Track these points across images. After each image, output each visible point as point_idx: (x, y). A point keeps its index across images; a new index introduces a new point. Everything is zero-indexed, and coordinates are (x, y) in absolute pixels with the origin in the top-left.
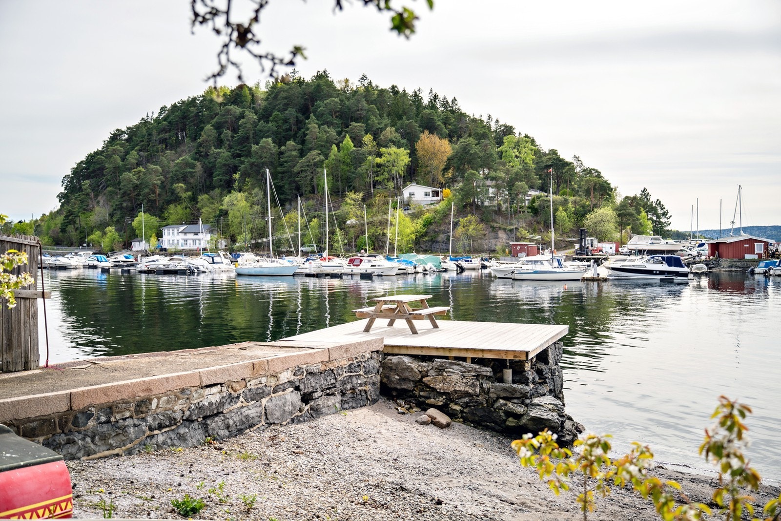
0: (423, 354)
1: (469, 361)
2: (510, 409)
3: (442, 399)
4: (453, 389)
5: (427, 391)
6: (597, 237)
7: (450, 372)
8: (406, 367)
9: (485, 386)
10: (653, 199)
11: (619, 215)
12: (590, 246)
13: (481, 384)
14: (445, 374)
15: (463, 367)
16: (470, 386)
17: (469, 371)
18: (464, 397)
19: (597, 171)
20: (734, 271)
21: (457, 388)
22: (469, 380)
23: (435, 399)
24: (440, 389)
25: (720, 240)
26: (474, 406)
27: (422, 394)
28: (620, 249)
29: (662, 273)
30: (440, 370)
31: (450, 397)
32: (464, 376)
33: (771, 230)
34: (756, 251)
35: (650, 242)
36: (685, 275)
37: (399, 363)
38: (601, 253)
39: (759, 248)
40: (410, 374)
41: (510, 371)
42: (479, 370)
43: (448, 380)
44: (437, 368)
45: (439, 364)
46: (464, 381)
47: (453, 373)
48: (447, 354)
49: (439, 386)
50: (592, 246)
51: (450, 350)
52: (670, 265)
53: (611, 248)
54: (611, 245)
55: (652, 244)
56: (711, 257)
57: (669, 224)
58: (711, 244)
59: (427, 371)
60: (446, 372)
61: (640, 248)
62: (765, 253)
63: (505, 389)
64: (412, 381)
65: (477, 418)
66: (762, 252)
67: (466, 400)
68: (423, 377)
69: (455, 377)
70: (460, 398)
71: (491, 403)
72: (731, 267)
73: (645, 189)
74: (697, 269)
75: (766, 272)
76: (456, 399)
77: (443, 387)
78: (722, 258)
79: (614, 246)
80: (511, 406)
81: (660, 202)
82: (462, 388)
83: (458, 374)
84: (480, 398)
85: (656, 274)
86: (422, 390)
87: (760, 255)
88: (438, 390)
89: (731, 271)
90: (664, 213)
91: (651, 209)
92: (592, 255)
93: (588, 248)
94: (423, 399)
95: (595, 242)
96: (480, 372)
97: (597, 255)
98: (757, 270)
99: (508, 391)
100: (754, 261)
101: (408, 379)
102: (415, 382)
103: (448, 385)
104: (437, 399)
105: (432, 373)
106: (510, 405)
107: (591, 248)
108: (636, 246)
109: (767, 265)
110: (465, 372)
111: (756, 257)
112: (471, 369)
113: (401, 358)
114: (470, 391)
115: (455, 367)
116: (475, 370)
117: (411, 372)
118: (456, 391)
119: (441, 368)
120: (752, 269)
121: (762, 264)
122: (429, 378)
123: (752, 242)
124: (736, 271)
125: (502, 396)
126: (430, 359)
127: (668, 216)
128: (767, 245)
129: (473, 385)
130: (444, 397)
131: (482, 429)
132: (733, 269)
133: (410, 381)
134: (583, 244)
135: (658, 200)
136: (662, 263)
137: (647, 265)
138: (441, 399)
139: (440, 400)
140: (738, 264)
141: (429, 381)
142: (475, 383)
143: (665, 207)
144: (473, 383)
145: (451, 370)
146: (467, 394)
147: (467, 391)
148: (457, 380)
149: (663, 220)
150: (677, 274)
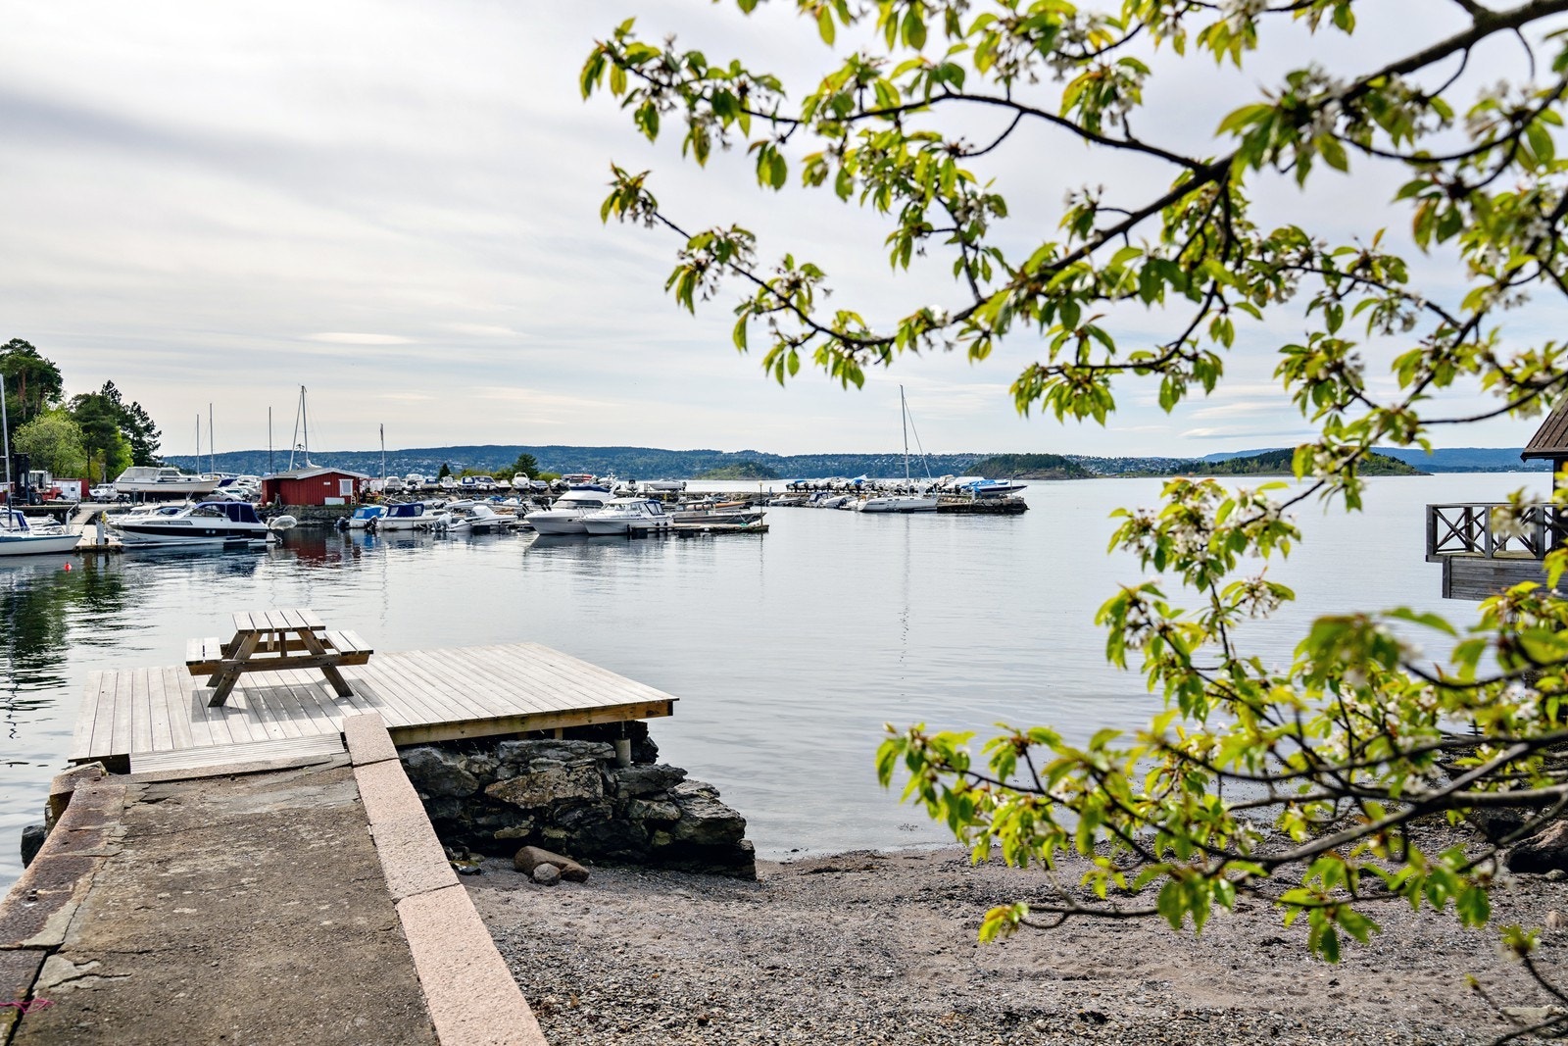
0: (465, 736)
1: (559, 735)
2: (657, 814)
3: (528, 822)
4: (552, 798)
5: (491, 813)
6: (49, 471)
7: (542, 764)
8: (444, 771)
9: (610, 779)
10: (126, 401)
11: (86, 429)
12: (36, 486)
13: (604, 777)
14: (533, 770)
15: (566, 749)
16: (585, 785)
17: (579, 756)
18: (574, 811)
19: (27, 345)
20: (310, 526)
21: (560, 795)
22: (580, 773)
23: (511, 826)
24: (526, 803)
25: (282, 475)
26: (589, 824)
27: (482, 821)
28: (92, 492)
29: (220, 532)
30: (520, 765)
31: (545, 815)
32: (571, 768)
33: (281, 457)
34: (342, 493)
35: (158, 478)
36: (262, 535)
37: (425, 764)
38: (59, 499)
39: (346, 488)
40: (455, 784)
41: (628, 742)
42: (598, 751)
43: (539, 782)
44: (511, 762)
45: (516, 752)
46: (573, 777)
47: (548, 764)
48: (518, 729)
49: (523, 798)
50: (41, 487)
51: (524, 718)
52: (234, 519)
53: (73, 489)
54: (73, 485)
55: (162, 481)
56: (269, 503)
57: (157, 447)
58: (268, 481)
59: (494, 771)
60: (534, 766)
61: (141, 488)
62: (355, 495)
63: (644, 778)
64: (459, 798)
65: (598, 847)
66: (351, 493)
67: (578, 813)
68: (482, 787)
69: (553, 773)
70: (565, 814)
71: (621, 811)
72: (305, 518)
73: (109, 382)
74: (281, 524)
75: (369, 524)
76: (558, 817)
77: (531, 798)
78: (287, 504)
79: (78, 485)
80: (658, 809)
81: (139, 407)
82: (569, 792)
83: (559, 765)
84: (602, 805)
85: (211, 535)
86: (482, 814)
87: (347, 499)
88: (523, 807)
89: (306, 525)
90: (148, 426)
91: (127, 421)
92: (43, 503)
93: (33, 489)
94: (485, 832)
95: (48, 479)
96: (601, 753)
97: (55, 503)
98: (352, 522)
99: (650, 780)
100: (339, 507)
101: (449, 795)
102: (465, 800)
103: (541, 793)
104: (518, 826)
105: (503, 773)
106: (655, 806)
107: (39, 491)
108: (134, 486)
109: (367, 515)
110: (571, 759)
111: (342, 501)
112: (583, 751)
113: (428, 754)
114: (586, 795)
115: (548, 752)
116: (592, 753)
117: (455, 779)
118: (556, 802)
119: (520, 760)
120: (343, 521)
121: (359, 513)
122: (499, 785)
123: (335, 477)
124: (315, 525)
125: (637, 793)
126: (488, 744)
127: (154, 432)
128: (357, 482)
129: (591, 782)
130: (532, 818)
131: (613, 866)
132: (310, 522)
133: (455, 798)
134: (23, 483)
135: (135, 404)
136: (220, 516)
137: (192, 520)
138: (526, 823)
139: (523, 826)
140: (317, 513)
141: (500, 791)
142: (594, 777)
143: (148, 415)
144: (590, 778)
145: (544, 760)
146: (579, 802)
147: (580, 797)
148: (558, 777)
149: (146, 439)
150: (248, 533)
